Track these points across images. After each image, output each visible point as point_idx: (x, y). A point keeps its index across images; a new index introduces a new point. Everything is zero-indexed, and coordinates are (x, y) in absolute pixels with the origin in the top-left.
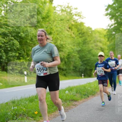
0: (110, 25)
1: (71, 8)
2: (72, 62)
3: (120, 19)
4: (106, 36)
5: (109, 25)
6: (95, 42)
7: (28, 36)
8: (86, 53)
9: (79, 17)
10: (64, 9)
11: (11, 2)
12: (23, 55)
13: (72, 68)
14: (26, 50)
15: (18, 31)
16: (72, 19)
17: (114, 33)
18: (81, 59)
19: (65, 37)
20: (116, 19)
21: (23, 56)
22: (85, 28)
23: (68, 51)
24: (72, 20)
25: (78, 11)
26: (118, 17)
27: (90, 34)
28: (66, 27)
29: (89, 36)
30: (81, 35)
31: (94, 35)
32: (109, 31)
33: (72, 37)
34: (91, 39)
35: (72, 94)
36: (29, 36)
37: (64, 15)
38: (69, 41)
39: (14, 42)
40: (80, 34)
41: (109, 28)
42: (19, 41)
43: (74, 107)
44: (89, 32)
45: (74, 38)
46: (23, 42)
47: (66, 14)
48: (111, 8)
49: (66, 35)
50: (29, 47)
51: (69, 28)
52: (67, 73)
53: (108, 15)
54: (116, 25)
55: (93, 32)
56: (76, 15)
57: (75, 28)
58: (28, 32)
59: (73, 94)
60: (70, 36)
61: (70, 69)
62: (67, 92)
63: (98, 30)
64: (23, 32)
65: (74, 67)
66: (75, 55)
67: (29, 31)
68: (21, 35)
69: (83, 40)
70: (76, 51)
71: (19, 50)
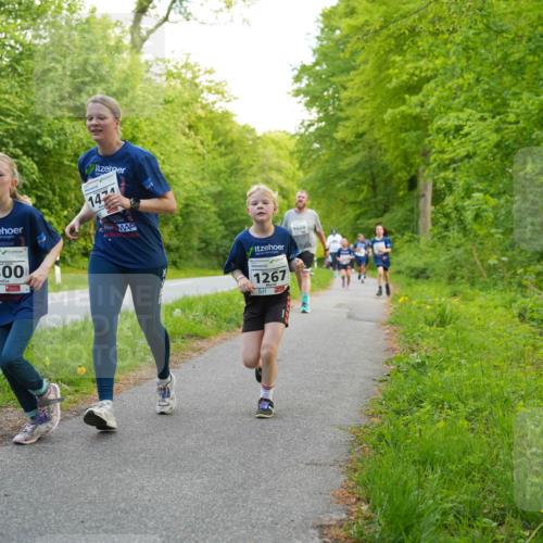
0: (306, 123)
1: (196, 69)
2: (195, 227)
3: (334, 108)
4: (296, 155)
5: (302, 124)
6: (262, 169)
7: (66, 148)
8: (237, 202)
9: (220, 96)
10: (175, 71)
11: (16, 42)
12: (50, 201)
13: (195, 243)
14: (60, 188)
15: (34, 130)
16: (197, 102)
17: (317, 145)
18: (224, 219)
19: (177, 151)
20: (323, 108)
21: (49, 204)
22: (234, 130)
23: (186, 195)
24: (199, 105)
25: (216, 78)
26: (328, 100)
27: (250, 146)
28: (180, 124)
29: (246, 152)
30: (223, 149)
31: (260, 150)
32: (304, 140)
33: (199, 155)
34: (251, 162)
35: (191, 317)
36: (69, 146)
37: (174, 88)
38: (188, 164)
39: (24, 164)
40: (220, 144)
41: (303, 130)
42: (36, 159)
43: (195, 355)
44: (248, 140)
45: (204, 158)
46: (51, 164)
47: (179, 86)
48: (310, 77)
49: (178, 147)
50: (66, 178)
51: (190, 127)
52: (180, 257)
53: (302, 96)
54: (324, 123)
55: (259, 141)
56: (209, 90)
57: (206, 127)
58: (65, 134)
59: (194, 320)
60: (191, 151)
61: (190, 248)
62: (177, 312)
63: (273, 136)
64: (51, 135)
65: (203, 240)
66: (207, 205)
67: (68, 131)
68: (45, 142)
69: (228, 164)
70: (209, 195)
71: (37, 188)
